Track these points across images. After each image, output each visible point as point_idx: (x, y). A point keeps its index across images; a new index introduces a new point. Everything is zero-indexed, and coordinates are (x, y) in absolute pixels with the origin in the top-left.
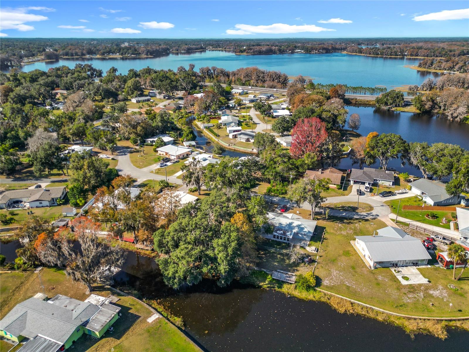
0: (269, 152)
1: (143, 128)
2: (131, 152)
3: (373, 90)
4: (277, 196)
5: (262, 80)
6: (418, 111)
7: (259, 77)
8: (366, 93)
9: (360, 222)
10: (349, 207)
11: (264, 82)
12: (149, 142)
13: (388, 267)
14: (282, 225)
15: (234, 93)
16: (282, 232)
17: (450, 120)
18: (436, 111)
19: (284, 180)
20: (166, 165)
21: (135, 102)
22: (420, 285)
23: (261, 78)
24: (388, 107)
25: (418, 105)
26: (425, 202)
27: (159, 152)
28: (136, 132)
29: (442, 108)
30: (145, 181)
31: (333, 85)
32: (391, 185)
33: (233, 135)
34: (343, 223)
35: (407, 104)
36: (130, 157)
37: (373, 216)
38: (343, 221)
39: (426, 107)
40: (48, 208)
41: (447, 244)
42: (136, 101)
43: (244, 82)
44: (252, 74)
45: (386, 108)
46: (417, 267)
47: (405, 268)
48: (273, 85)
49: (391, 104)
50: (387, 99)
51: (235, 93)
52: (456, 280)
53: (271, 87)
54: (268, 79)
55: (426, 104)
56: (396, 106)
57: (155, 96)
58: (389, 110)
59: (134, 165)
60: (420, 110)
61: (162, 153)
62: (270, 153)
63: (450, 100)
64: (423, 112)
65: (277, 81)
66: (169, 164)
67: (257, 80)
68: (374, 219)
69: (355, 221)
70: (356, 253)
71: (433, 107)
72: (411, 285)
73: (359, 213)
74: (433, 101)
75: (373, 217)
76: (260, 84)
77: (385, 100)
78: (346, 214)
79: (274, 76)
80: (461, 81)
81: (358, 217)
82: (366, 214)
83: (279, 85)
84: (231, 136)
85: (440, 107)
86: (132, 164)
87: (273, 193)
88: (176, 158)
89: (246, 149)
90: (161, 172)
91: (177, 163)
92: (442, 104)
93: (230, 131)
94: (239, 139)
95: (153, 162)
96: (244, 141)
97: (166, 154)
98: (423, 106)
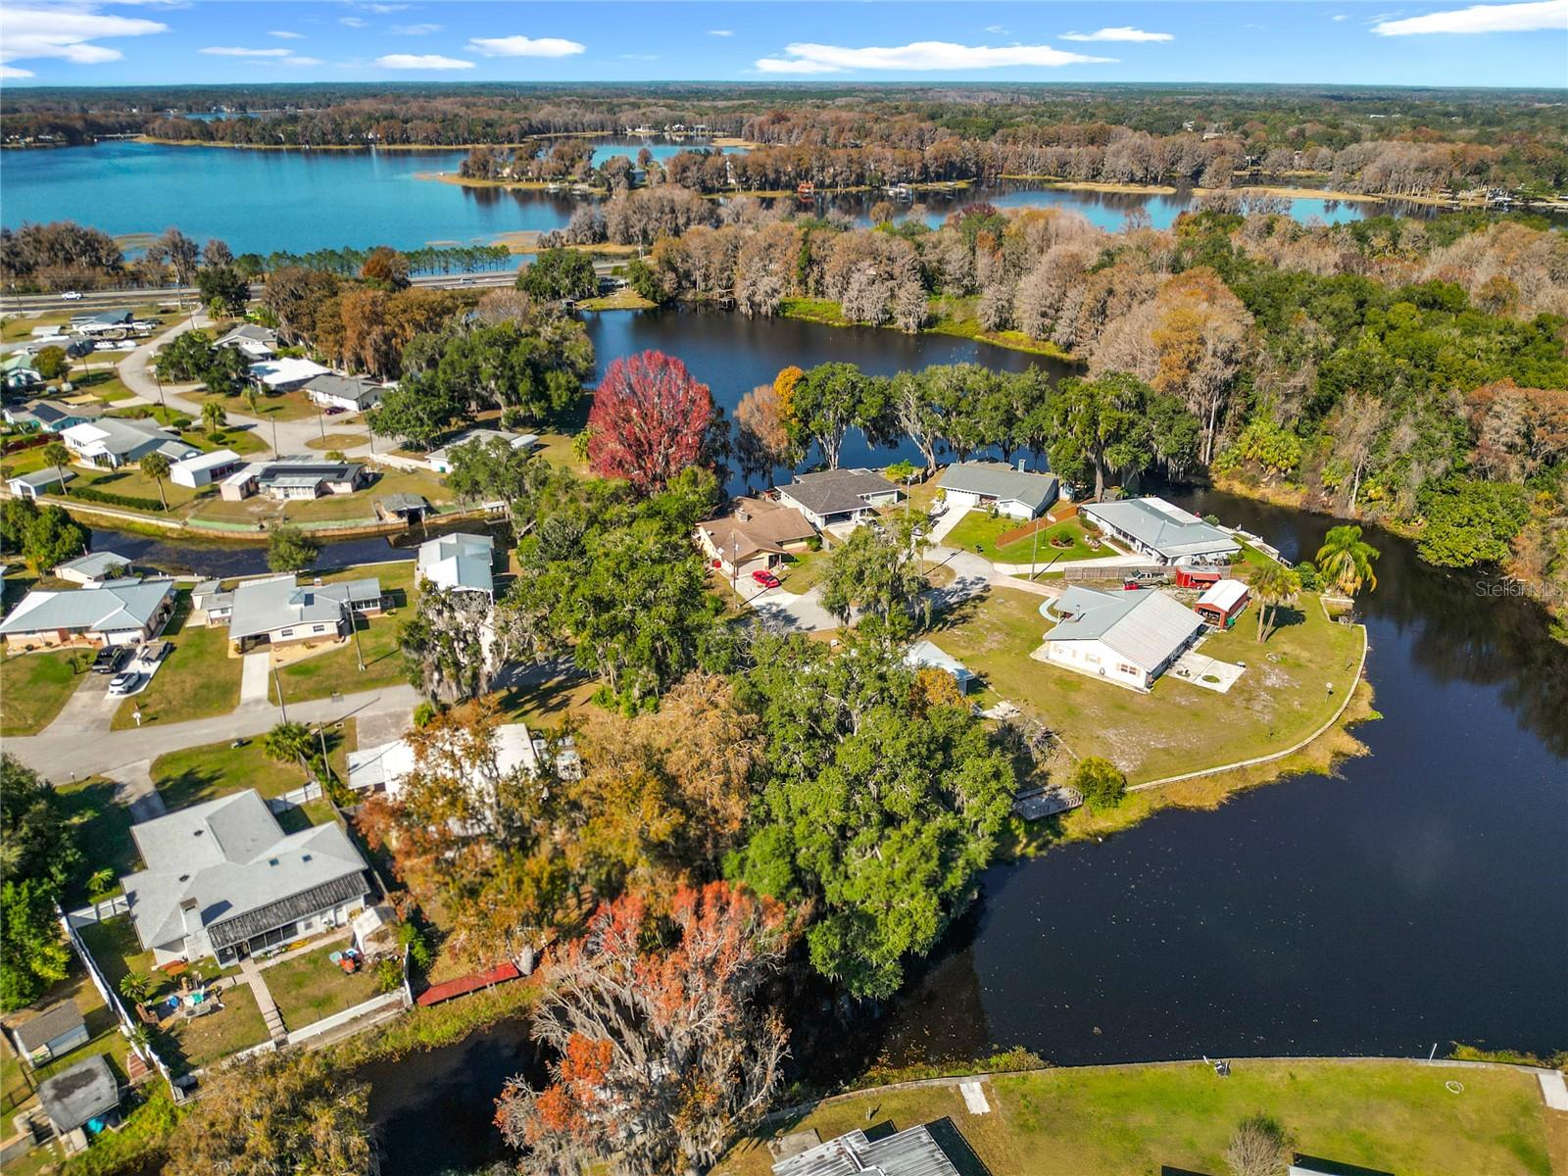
3: (469, 253)
6: (649, 304)
8: (451, 266)
9: (976, 606)
13: (1162, 674)
17: (747, 316)
18: (689, 296)
20: (142, 676)
24: (567, 301)
25: (644, 286)
26: (1011, 517)
27: (17, 640)
29: (700, 285)
30: (157, 769)
31: (333, 253)
33: (241, 489)
34: (954, 623)
35: (606, 289)
37: (974, 583)
38: (946, 620)
45: (558, 306)
46: (1192, 649)
47: (1182, 661)
48: (76, 279)
50: (554, 279)
53: (73, 288)
54: (42, 258)
55: (662, 280)
56: (582, 297)
60: (654, 299)
61: (35, 639)
63: (717, 259)
64: (662, 303)
66: (139, 667)
68: (987, 589)
69: (968, 610)
70: (1081, 676)
71: (679, 286)
72: (1234, 688)
73: (945, 589)
74: (674, 269)
75: (980, 586)
77: (546, 280)
81: (956, 599)
82: (960, 586)
83: (103, 277)
84: (229, 492)
85: (694, 284)
88: (139, 634)
89: (350, 523)
90: (166, 712)
91: (174, 657)
92: (697, 276)
93: (196, 474)
94: (280, 495)
95: (53, 689)
96: (311, 496)
97: (64, 635)
98: (656, 286)
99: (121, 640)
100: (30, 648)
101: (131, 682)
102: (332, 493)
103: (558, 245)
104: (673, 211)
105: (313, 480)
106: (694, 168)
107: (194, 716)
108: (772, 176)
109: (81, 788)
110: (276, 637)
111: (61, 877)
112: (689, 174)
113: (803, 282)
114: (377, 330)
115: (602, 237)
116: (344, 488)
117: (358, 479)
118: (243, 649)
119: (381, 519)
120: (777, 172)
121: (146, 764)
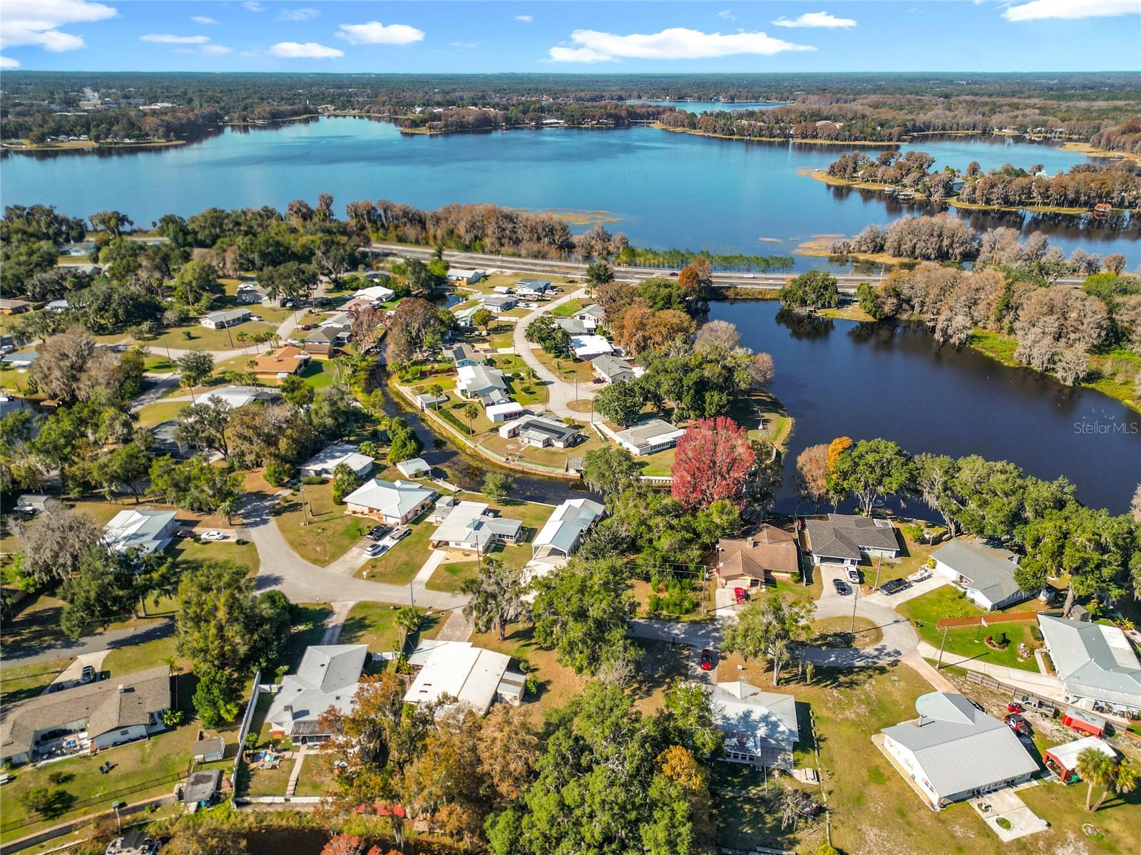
0: (631, 504)
1: (294, 441)
2: (277, 512)
3: (766, 261)
4: (677, 620)
5: (510, 239)
6: (870, 319)
7: (504, 230)
8: (752, 267)
9: (870, 676)
10: (835, 635)
11: (517, 242)
12: (313, 473)
13: (964, 800)
14: (729, 719)
15: (455, 278)
16: (735, 740)
17: (938, 341)
18: (905, 317)
19: (681, 573)
20: (384, 548)
21: (213, 327)
22: (1035, 837)
23: (508, 232)
24: (808, 309)
25: (869, 305)
26: (972, 601)
27: (351, 507)
28: (277, 452)
29: (917, 309)
30: (354, 609)
32: (893, 556)
33: (510, 432)
34: (840, 685)
35: (844, 302)
36: (283, 530)
37: (889, 654)
38: (836, 680)
39: (887, 309)
40: (148, 744)
41: (1047, 716)
42: (216, 325)
43: (467, 243)
44: (485, 223)
45: (804, 311)
46: (1015, 789)
47: (993, 795)
48: (539, 252)
49: (813, 303)
50: (805, 292)
51: (458, 280)
52: (1092, 812)
53: (536, 257)
54: (526, 236)
55: (884, 303)
56: (823, 306)
57: (256, 301)
58: (809, 317)
59: (303, 557)
60: (874, 316)
61: (358, 509)
62: (635, 506)
63: (934, 292)
64: (880, 319)
65: (546, 240)
66: (387, 541)
67: (499, 239)
68: (895, 663)
69: (862, 677)
70: (895, 773)
71: (899, 308)
72: (1018, 840)
73: (862, 652)
74: (898, 295)
75: (892, 659)
76: (508, 248)
77: (801, 292)
78: (837, 657)
79: (540, 230)
80: (935, 234)
81: (862, 664)
82: (876, 653)
83: (553, 252)
84: (504, 432)
85: (913, 308)
86: (296, 555)
87: (665, 612)
88: (399, 521)
89: (550, 469)
90: (381, 574)
91: (407, 539)
92: (915, 302)
93: (495, 416)
94: (526, 441)
95: (346, 542)
96: (540, 445)
97: (371, 510)
98: (879, 307)
99: (390, 522)
100: (354, 512)
101: (376, 551)
102: (553, 446)
103: (845, 253)
104: (940, 236)
105: (545, 436)
106: (1001, 186)
107: (390, 582)
108: (1071, 196)
109: (318, 608)
110: (452, 545)
111: (264, 664)
112: (995, 190)
113: (999, 320)
114: (640, 333)
115: (880, 249)
116: (559, 445)
117: (571, 440)
118: (436, 547)
119: (567, 470)
120: (1077, 192)
121: (351, 604)
